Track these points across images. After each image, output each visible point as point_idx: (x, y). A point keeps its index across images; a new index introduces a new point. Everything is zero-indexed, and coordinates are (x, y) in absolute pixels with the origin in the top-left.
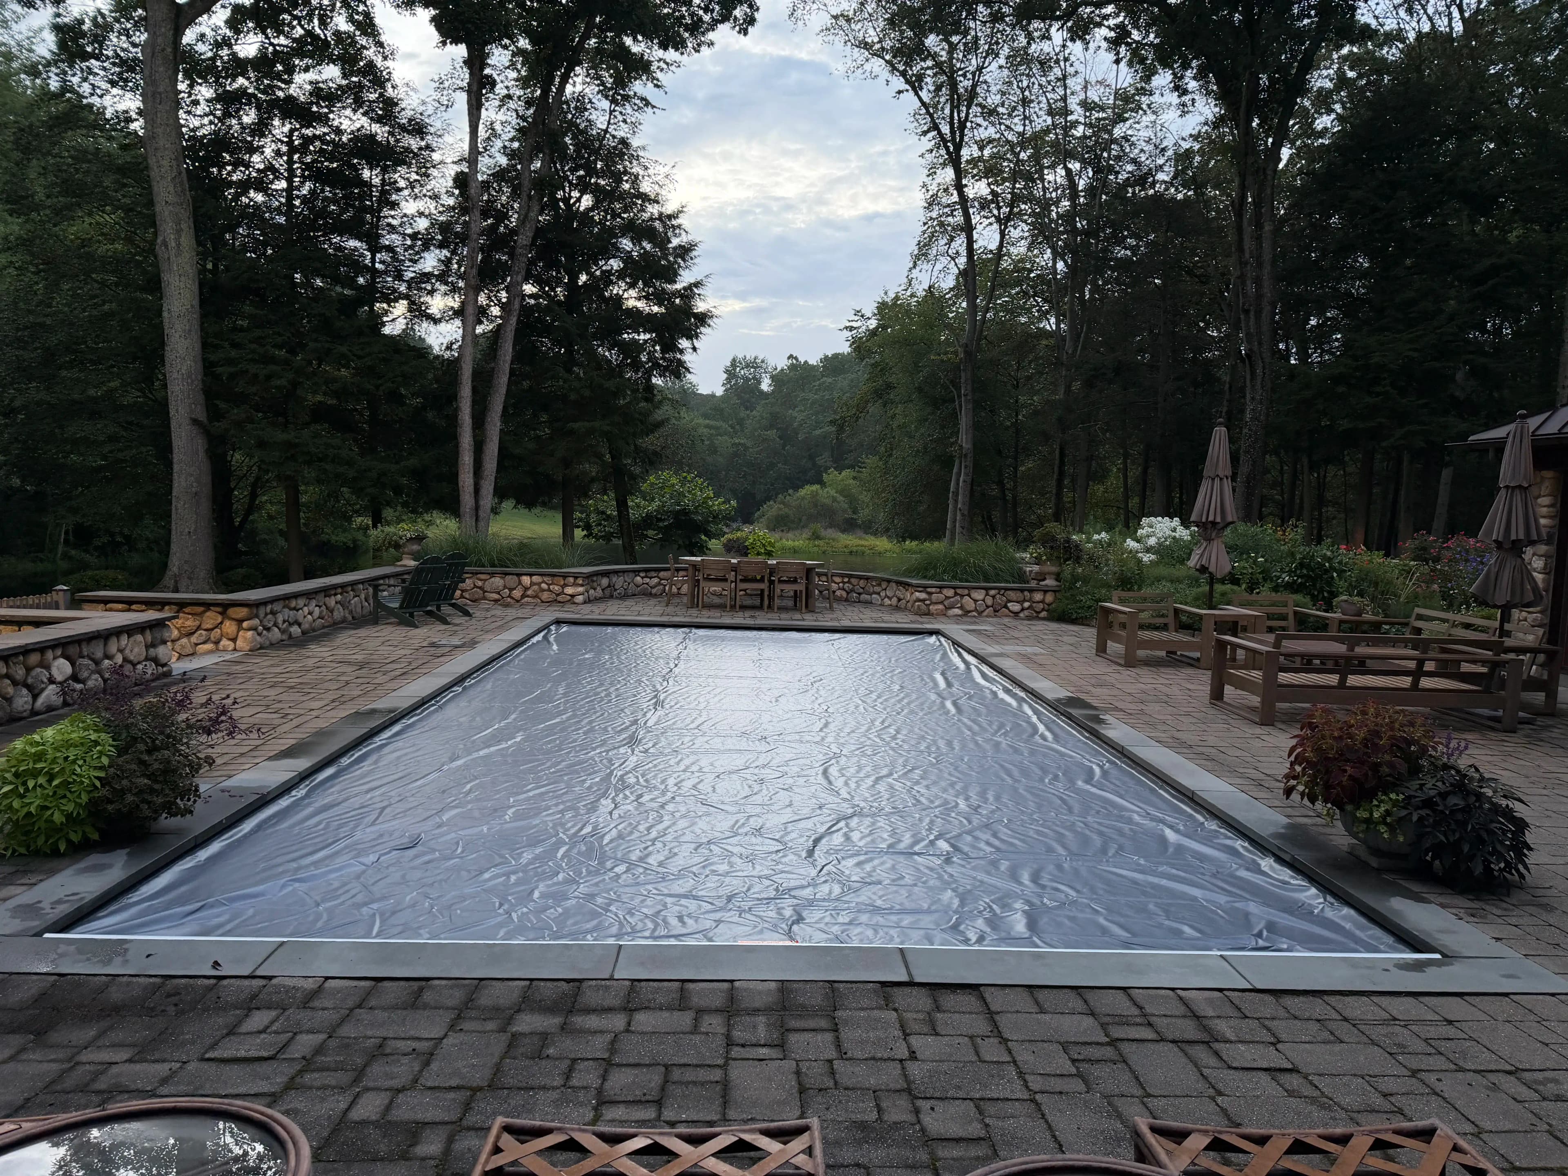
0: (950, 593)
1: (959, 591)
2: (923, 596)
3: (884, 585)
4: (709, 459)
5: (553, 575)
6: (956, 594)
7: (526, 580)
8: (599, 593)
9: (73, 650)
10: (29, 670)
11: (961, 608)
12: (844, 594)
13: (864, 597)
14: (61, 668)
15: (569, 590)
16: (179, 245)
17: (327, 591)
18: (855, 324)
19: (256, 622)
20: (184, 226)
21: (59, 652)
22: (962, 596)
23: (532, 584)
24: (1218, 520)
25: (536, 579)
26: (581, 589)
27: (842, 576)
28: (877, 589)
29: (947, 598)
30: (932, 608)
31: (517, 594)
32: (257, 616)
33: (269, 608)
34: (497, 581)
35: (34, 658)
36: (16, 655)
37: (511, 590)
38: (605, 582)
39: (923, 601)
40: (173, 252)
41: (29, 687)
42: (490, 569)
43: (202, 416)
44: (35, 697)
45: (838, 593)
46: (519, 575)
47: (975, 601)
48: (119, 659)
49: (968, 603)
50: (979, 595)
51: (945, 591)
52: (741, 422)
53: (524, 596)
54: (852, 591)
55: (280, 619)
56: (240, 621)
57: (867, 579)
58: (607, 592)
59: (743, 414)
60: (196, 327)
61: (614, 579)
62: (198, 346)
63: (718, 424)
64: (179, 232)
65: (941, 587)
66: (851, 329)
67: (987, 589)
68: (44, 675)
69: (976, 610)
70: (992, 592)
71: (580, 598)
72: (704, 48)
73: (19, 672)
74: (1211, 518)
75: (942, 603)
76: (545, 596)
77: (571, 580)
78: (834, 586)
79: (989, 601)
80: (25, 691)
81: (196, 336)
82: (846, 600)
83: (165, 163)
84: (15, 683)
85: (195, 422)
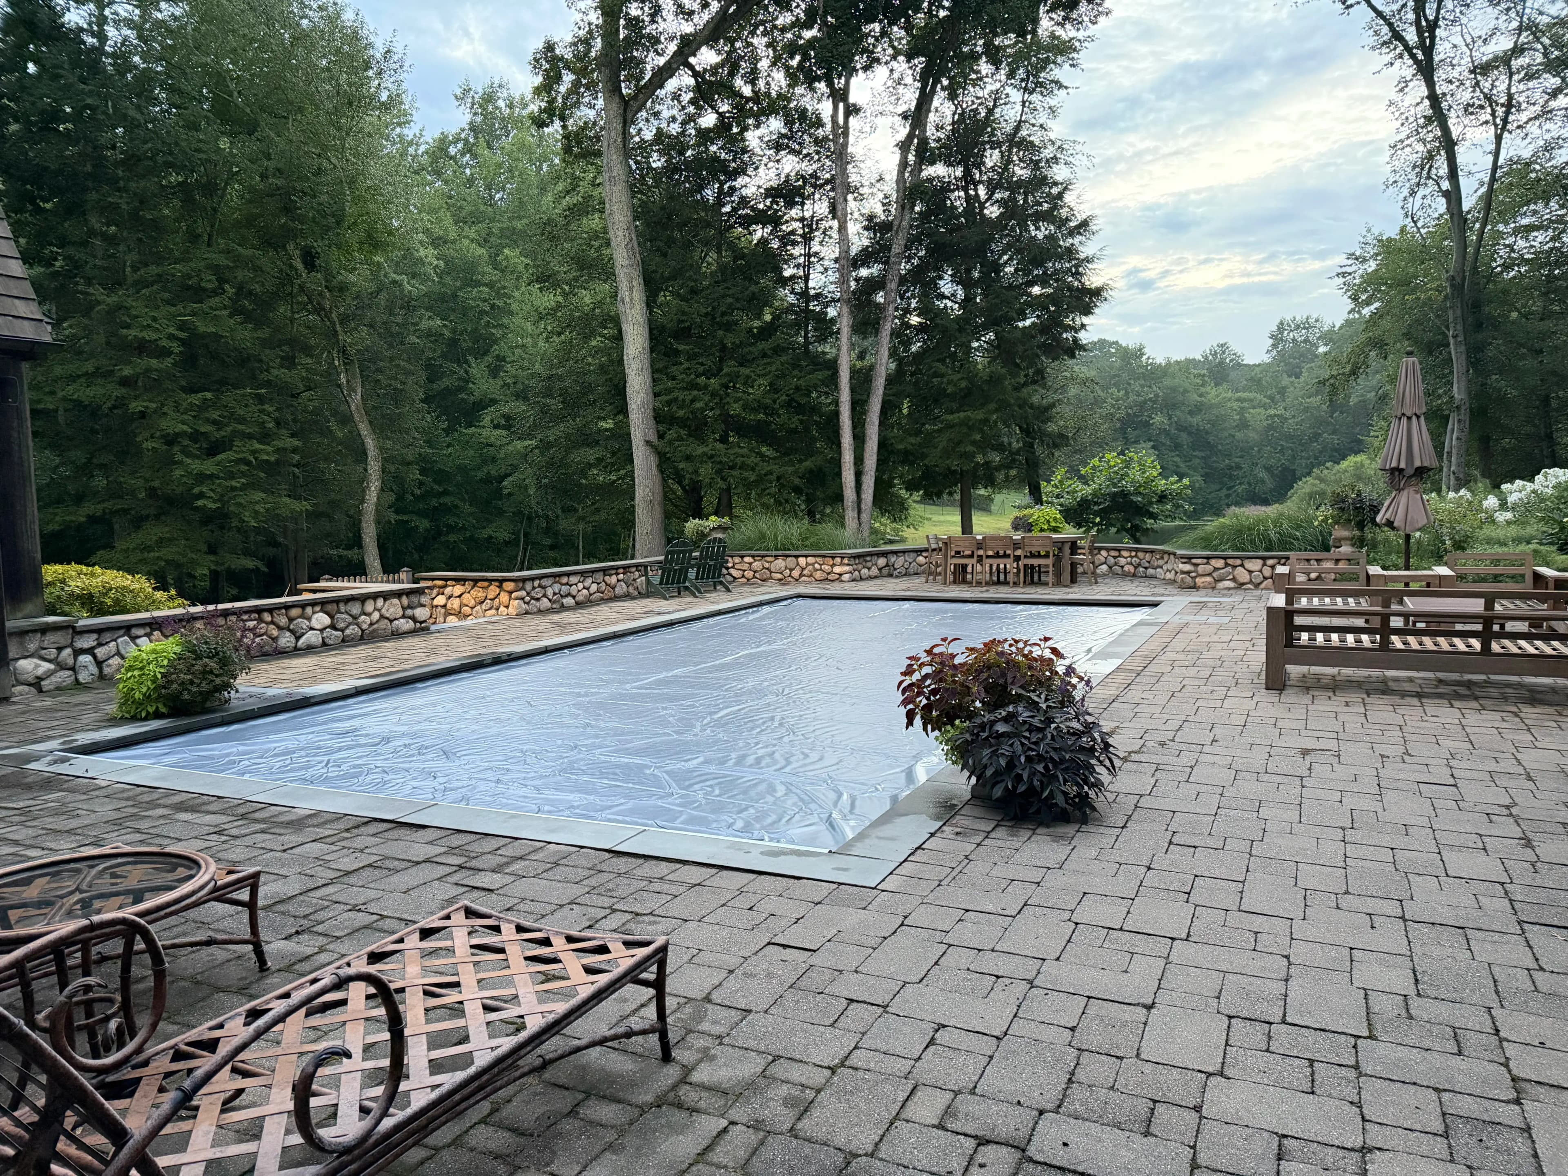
0: (1220, 563)
1: (1230, 561)
2: (1187, 567)
3: (1166, 557)
4: (1239, 435)
5: (824, 556)
6: (1227, 565)
7: (802, 561)
8: (874, 571)
9: (330, 607)
10: (291, 620)
11: (1234, 579)
12: (1132, 569)
13: (1151, 571)
14: (321, 619)
15: (837, 569)
16: (631, 299)
17: (605, 571)
18: (1349, 269)
19: (523, 593)
20: (635, 283)
21: (318, 608)
22: (1235, 567)
23: (807, 564)
24: (1402, 465)
25: (811, 560)
26: (847, 568)
27: (1130, 550)
28: (1161, 562)
29: (1216, 569)
30: (1199, 581)
31: (796, 573)
32: (523, 588)
33: (536, 583)
34: (780, 563)
35: (294, 612)
36: (279, 609)
37: (791, 570)
38: (882, 562)
39: (1188, 573)
40: (628, 306)
41: (292, 632)
42: (774, 553)
43: (653, 438)
44: (298, 638)
45: (1126, 568)
46: (797, 557)
47: (1250, 572)
48: (376, 616)
49: (1242, 574)
50: (1254, 565)
51: (1213, 562)
52: (1282, 391)
53: (801, 575)
54: (1139, 565)
55: (550, 592)
56: (511, 593)
57: (1152, 551)
58: (885, 571)
59: (1286, 381)
60: (647, 364)
61: (893, 559)
62: (649, 381)
63: (1252, 395)
64: (631, 288)
65: (1208, 558)
66: (1343, 274)
67: (1264, 559)
68: (304, 623)
69: (1251, 582)
70: (1270, 562)
71: (846, 577)
72: (1102, 19)
73: (283, 621)
74: (1394, 465)
75: (1210, 574)
76: (818, 575)
77: (838, 560)
78: (1122, 561)
79: (1267, 572)
80: (288, 634)
81: (647, 373)
82: (1134, 575)
83: (620, 233)
84: (280, 628)
85: (648, 443)
